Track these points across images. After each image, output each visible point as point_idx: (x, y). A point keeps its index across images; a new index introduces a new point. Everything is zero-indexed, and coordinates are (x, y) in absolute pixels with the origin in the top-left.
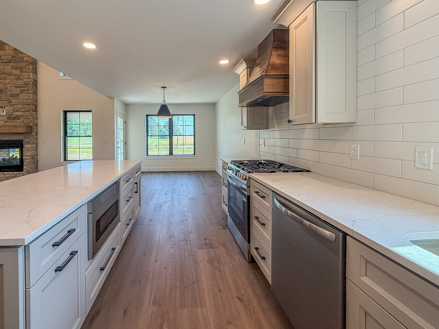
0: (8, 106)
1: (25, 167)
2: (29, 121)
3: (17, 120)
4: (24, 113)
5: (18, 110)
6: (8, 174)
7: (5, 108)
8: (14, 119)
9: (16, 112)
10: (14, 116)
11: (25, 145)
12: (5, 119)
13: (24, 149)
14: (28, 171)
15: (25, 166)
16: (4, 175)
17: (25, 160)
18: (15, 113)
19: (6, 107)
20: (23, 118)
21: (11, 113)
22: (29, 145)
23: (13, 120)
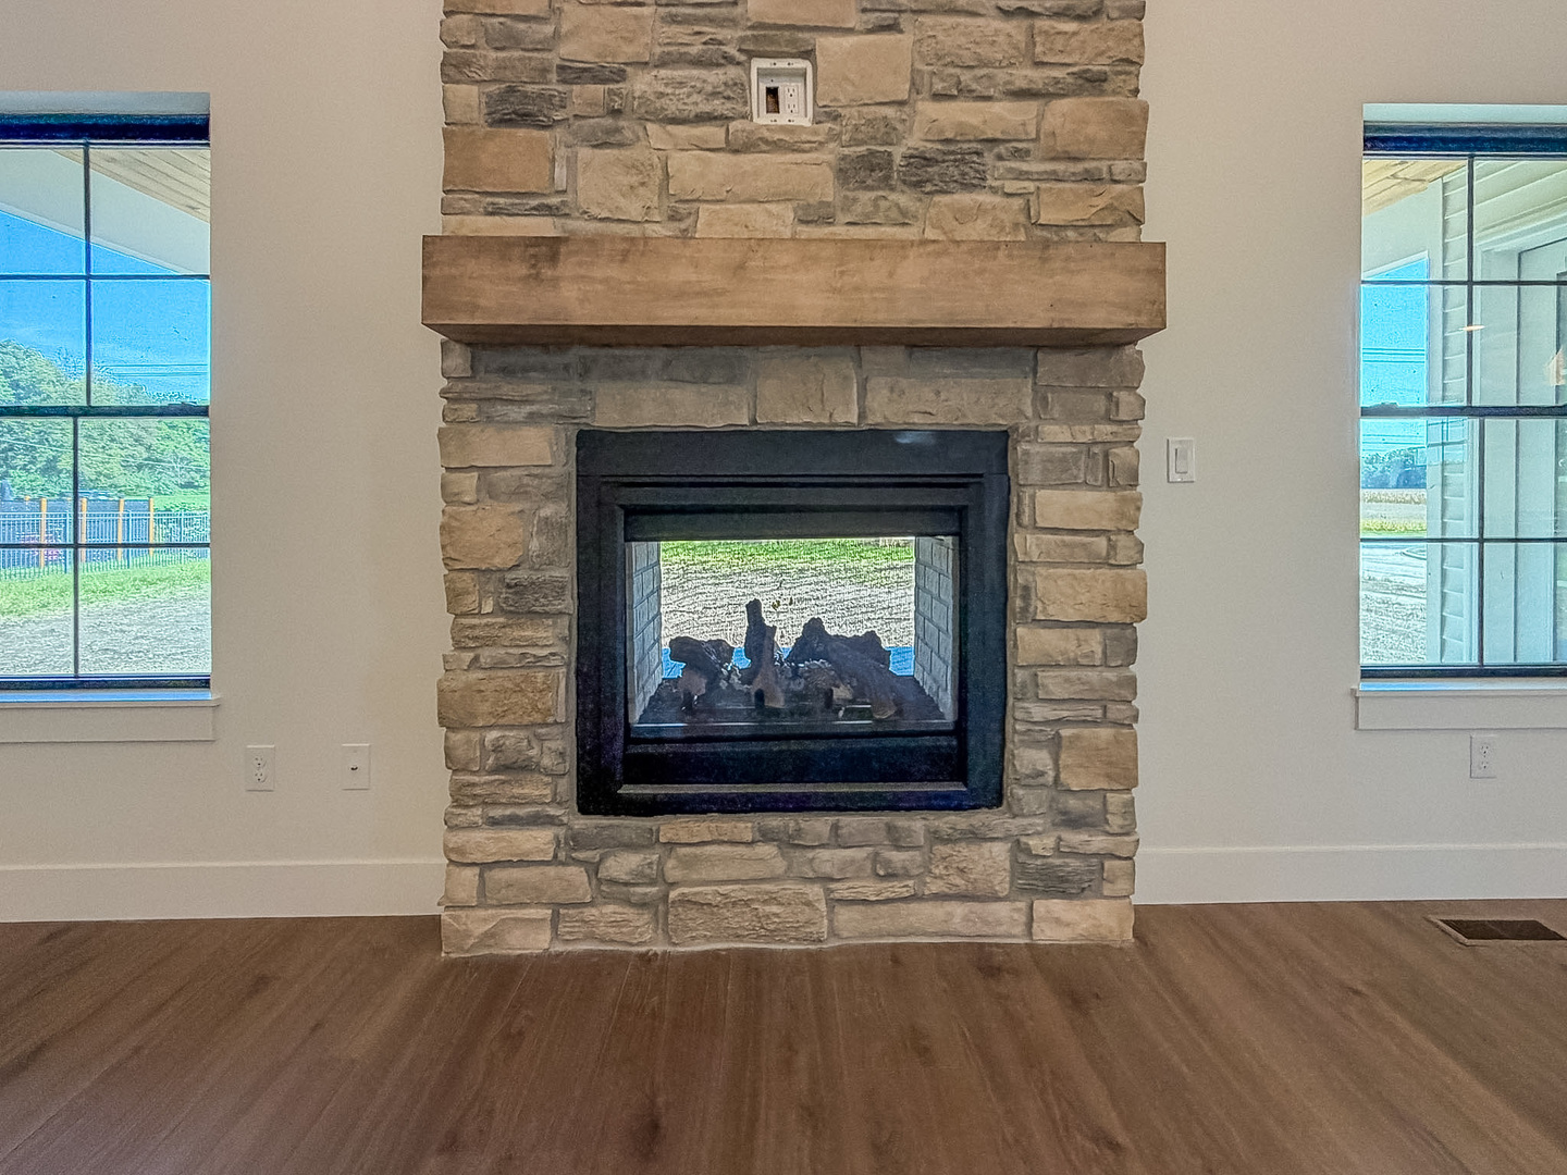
0: (850, 31)
1: (1026, 758)
2: (1101, 202)
3: (964, 199)
4: (1041, 116)
5: (966, 77)
6: (837, 840)
7: (808, 54)
8: (918, 184)
9: (938, 97)
10: (914, 141)
11: (1041, 494)
12: (817, 175)
13: (1025, 544)
14: (1073, 803)
15: (1037, 744)
16: (789, 843)
17: (1049, 679)
18: (928, 109)
19: (824, 43)
20: (1022, 176)
21: (890, 112)
22: (1087, 497)
23: (904, 199)
